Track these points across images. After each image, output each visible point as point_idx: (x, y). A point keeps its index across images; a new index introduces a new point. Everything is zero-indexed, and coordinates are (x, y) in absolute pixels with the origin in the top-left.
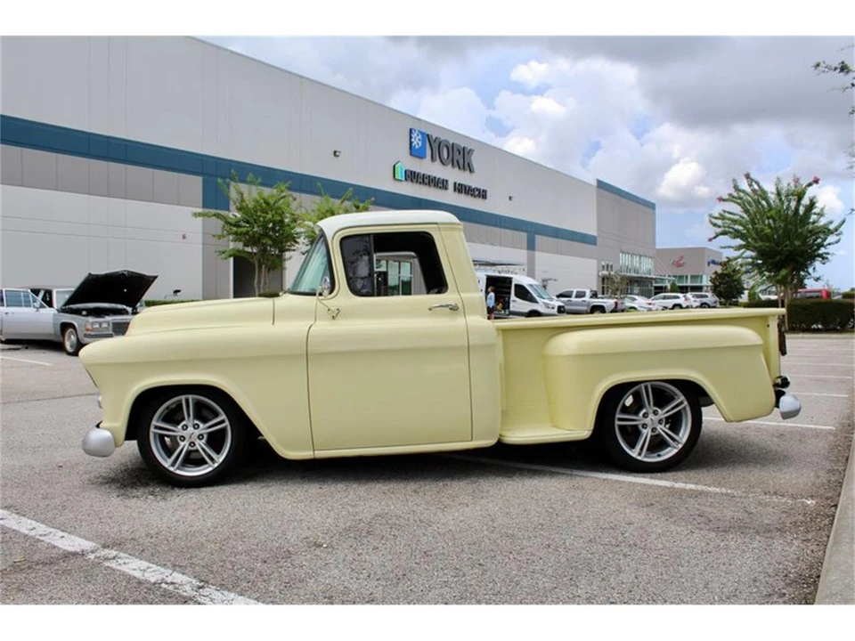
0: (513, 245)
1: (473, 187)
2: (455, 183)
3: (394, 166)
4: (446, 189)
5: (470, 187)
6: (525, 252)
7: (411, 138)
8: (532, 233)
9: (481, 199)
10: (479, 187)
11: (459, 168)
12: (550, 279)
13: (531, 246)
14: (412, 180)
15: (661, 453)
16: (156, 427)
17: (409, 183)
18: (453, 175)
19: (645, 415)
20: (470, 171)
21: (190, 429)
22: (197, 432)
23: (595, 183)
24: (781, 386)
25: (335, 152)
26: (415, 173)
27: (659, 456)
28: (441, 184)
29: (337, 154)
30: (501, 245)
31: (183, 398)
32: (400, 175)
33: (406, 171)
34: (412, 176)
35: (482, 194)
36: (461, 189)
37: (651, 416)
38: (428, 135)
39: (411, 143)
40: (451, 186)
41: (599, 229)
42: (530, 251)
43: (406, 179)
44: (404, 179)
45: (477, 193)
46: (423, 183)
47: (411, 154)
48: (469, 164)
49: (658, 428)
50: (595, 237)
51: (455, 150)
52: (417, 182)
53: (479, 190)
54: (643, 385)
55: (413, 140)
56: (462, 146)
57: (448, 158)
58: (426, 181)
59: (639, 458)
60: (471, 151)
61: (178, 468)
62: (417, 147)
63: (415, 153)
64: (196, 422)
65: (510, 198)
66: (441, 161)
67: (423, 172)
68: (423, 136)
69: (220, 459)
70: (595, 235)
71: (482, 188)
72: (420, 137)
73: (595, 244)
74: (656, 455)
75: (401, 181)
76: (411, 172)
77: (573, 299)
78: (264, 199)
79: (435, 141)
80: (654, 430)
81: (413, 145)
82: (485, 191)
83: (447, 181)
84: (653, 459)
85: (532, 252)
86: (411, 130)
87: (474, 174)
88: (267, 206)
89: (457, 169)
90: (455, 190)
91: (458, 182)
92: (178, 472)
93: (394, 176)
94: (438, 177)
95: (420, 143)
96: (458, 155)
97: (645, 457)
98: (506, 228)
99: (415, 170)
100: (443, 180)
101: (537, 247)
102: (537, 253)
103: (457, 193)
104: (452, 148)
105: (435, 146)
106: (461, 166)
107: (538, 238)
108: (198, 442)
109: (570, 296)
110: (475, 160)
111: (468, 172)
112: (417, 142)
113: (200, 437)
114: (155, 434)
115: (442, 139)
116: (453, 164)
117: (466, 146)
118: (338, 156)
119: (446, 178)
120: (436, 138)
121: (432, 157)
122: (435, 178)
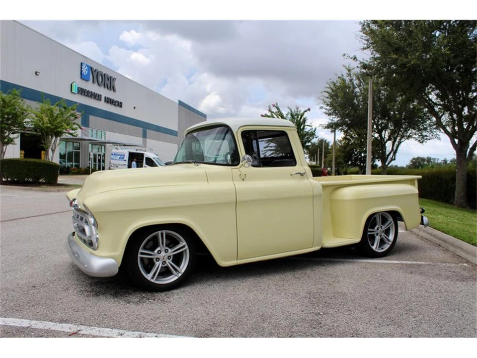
1: (115, 100)
2: (105, 97)
3: (71, 85)
4: (100, 100)
5: (113, 100)
6: (142, 138)
7: (81, 68)
8: (145, 128)
9: (119, 107)
10: (118, 100)
11: (108, 88)
13: (145, 135)
14: (81, 94)
17: (80, 95)
18: (104, 92)
23: (178, 102)
25: (36, 73)
28: (97, 97)
29: (38, 74)
30: (129, 135)
32: (75, 90)
33: (78, 88)
34: (82, 91)
35: (120, 105)
36: (109, 101)
38: (91, 68)
39: (81, 71)
40: (103, 99)
41: (179, 128)
42: (144, 139)
43: (78, 93)
44: (77, 92)
45: (117, 104)
46: (87, 96)
47: (81, 78)
48: (113, 87)
50: (177, 132)
51: (106, 78)
52: (84, 95)
53: (118, 102)
55: (83, 69)
56: (110, 76)
57: (102, 82)
58: (90, 94)
60: (114, 80)
62: (85, 74)
63: (83, 77)
65: (134, 108)
66: (98, 84)
67: (88, 90)
68: (88, 68)
70: (177, 130)
71: (120, 101)
72: (87, 68)
73: (177, 136)
75: (75, 93)
76: (81, 89)
79: (95, 71)
81: (83, 72)
82: (121, 103)
83: (101, 95)
86: (82, 63)
87: (115, 93)
89: (106, 89)
90: (105, 101)
91: (107, 97)
93: (71, 91)
94: (96, 93)
95: (87, 72)
96: (108, 81)
98: (131, 124)
99: (83, 88)
100: (99, 95)
101: (147, 136)
102: (147, 140)
103: (106, 103)
104: (104, 76)
105: (95, 74)
106: (109, 88)
107: (148, 131)
110: (117, 84)
111: (112, 91)
112: (85, 71)
115: (99, 70)
116: (104, 86)
117: (112, 76)
118: (38, 75)
119: (100, 94)
120: (96, 70)
121: (93, 81)
122: (94, 93)
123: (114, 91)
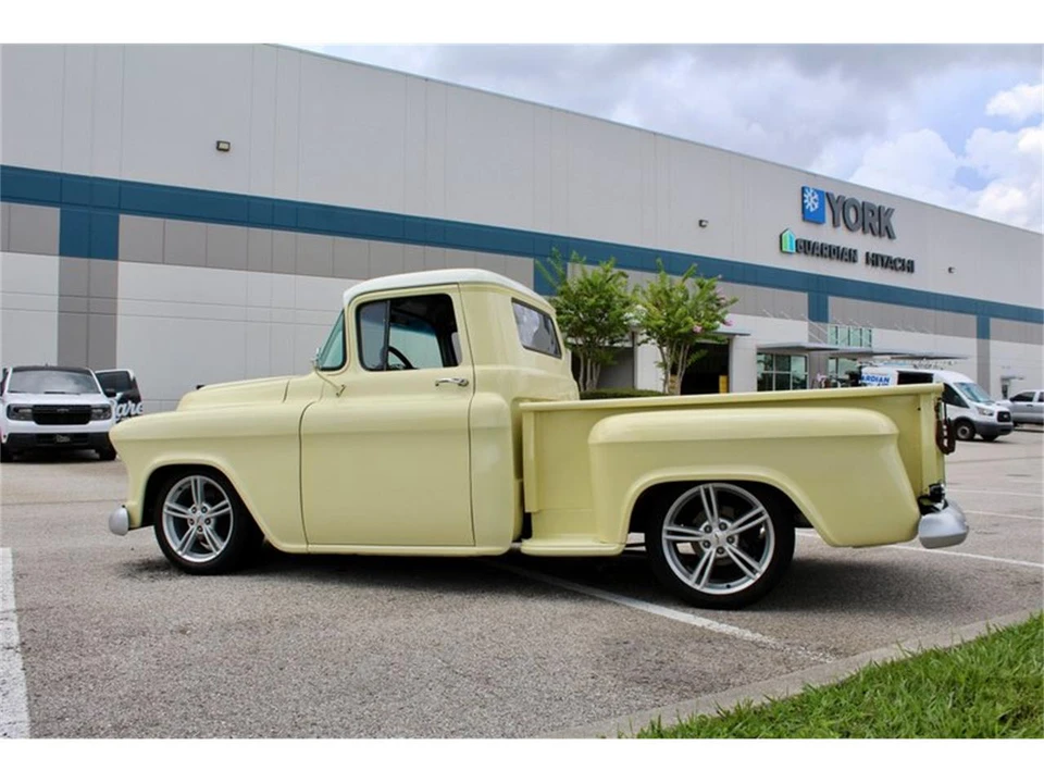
0: (957, 332)
1: (894, 257)
2: (867, 254)
3: (781, 236)
4: (854, 261)
5: (889, 258)
6: (975, 340)
7: (803, 198)
8: (984, 316)
9: (905, 273)
10: (902, 257)
11: (873, 233)
12: (1014, 378)
13: (983, 333)
14: (805, 253)
15: (731, 584)
16: (169, 509)
17: (802, 255)
18: (864, 243)
19: (709, 530)
20: (890, 237)
21: (199, 512)
22: (205, 516)
24: (931, 500)
25: (701, 222)
26: (809, 243)
27: (729, 587)
28: (849, 256)
29: (704, 224)
30: (936, 333)
31: (192, 478)
32: (789, 246)
33: (797, 242)
34: (805, 247)
35: (909, 267)
36: (874, 260)
37: (716, 531)
38: (827, 194)
39: (804, 205)
40: (861, 258)
42: (981, 340)
43: (797, 250)
44: (794, 251)
45: (899, 265)
46: (822, 254)
47: (804, 219)
48: (887, 228)
49: (726, 548)
51: (867, 211)
52: (813, 253)
53: (902, 261)
54: (701, 487)
55: (806, 201)
56: (877, 205)
57: (857, 221)
58: (826, 252)
59: (698, 587)
60: (890, 212)
61: (186, 553)
62: (812, 210)
63: (808, 217)
64: (205, 505)
65: (950, 270)
66: (848, 227)
67: (820, 241)
68: (819, 197)
69: (222, 546)
71: (907, 259)
72: (816, 196)
74: (725, 585)
75: (790, 253)
76: (805, 241)
77: (1035, 403)
78: (588, 281)
79: (837, 201)
80: (720, 550)
81: (807, 207)
82: (911, 263)
83: (855, 251)
84: (721, 590)
85: (985, 341)
86: (803, 189)
87: (894, 241)
88: (593, 287)
89: (869, 235)
90: (867, 262)
91: (871, 253)
92: (186, 557)
93: (781, 248)
94: (841, 246)
95: (816, 205)
96: (873, 217)
97: (705, 586)
98: (943, 309)
99: (809, 239)
100: (850, 250)
101: (993, 334)
102: (992, 342)
103: (870, 266)
104: (862, 209)
105: (838, 208)
106: (876, 232)
107: (994, 322)
108: (205, 527)
109: (1030, 399)
110: (896, 221)
111: (886, 237)
112: (812, 205)
113: (208, 521)
114: (168, 515)
115: (848, 197)
116: (864, 229)
117: (883, 204)
118: (704, 226)
119: (854, 248)
120: (839, 197)
121: (834, 222)
122: (838, 248)
123: (891, 236)
